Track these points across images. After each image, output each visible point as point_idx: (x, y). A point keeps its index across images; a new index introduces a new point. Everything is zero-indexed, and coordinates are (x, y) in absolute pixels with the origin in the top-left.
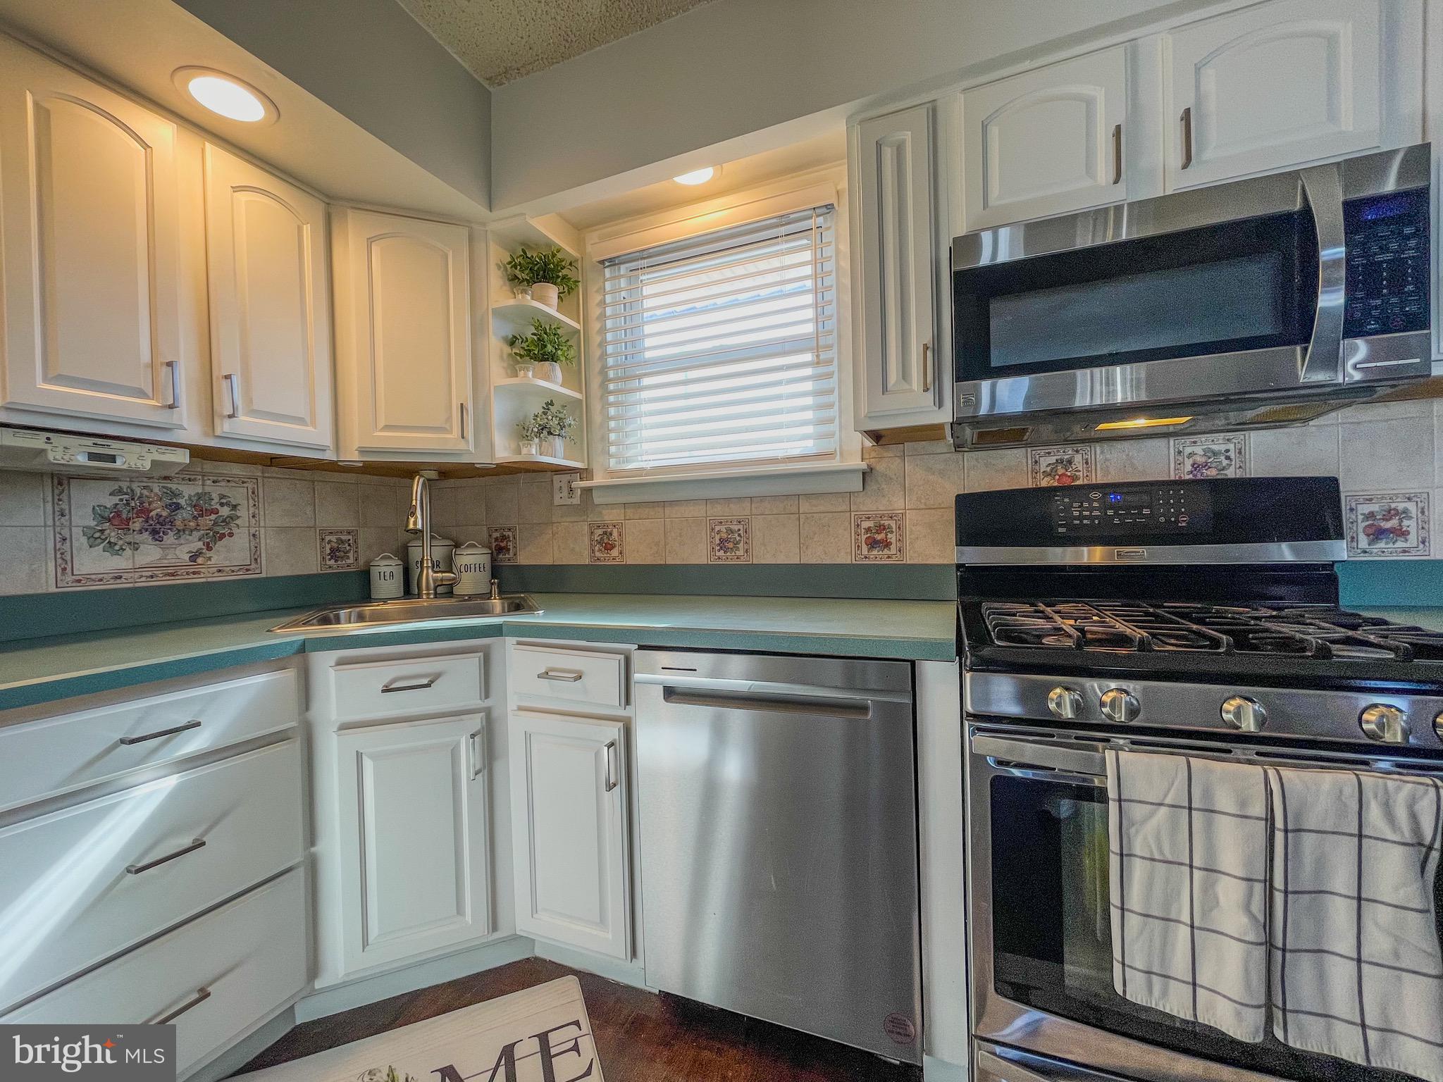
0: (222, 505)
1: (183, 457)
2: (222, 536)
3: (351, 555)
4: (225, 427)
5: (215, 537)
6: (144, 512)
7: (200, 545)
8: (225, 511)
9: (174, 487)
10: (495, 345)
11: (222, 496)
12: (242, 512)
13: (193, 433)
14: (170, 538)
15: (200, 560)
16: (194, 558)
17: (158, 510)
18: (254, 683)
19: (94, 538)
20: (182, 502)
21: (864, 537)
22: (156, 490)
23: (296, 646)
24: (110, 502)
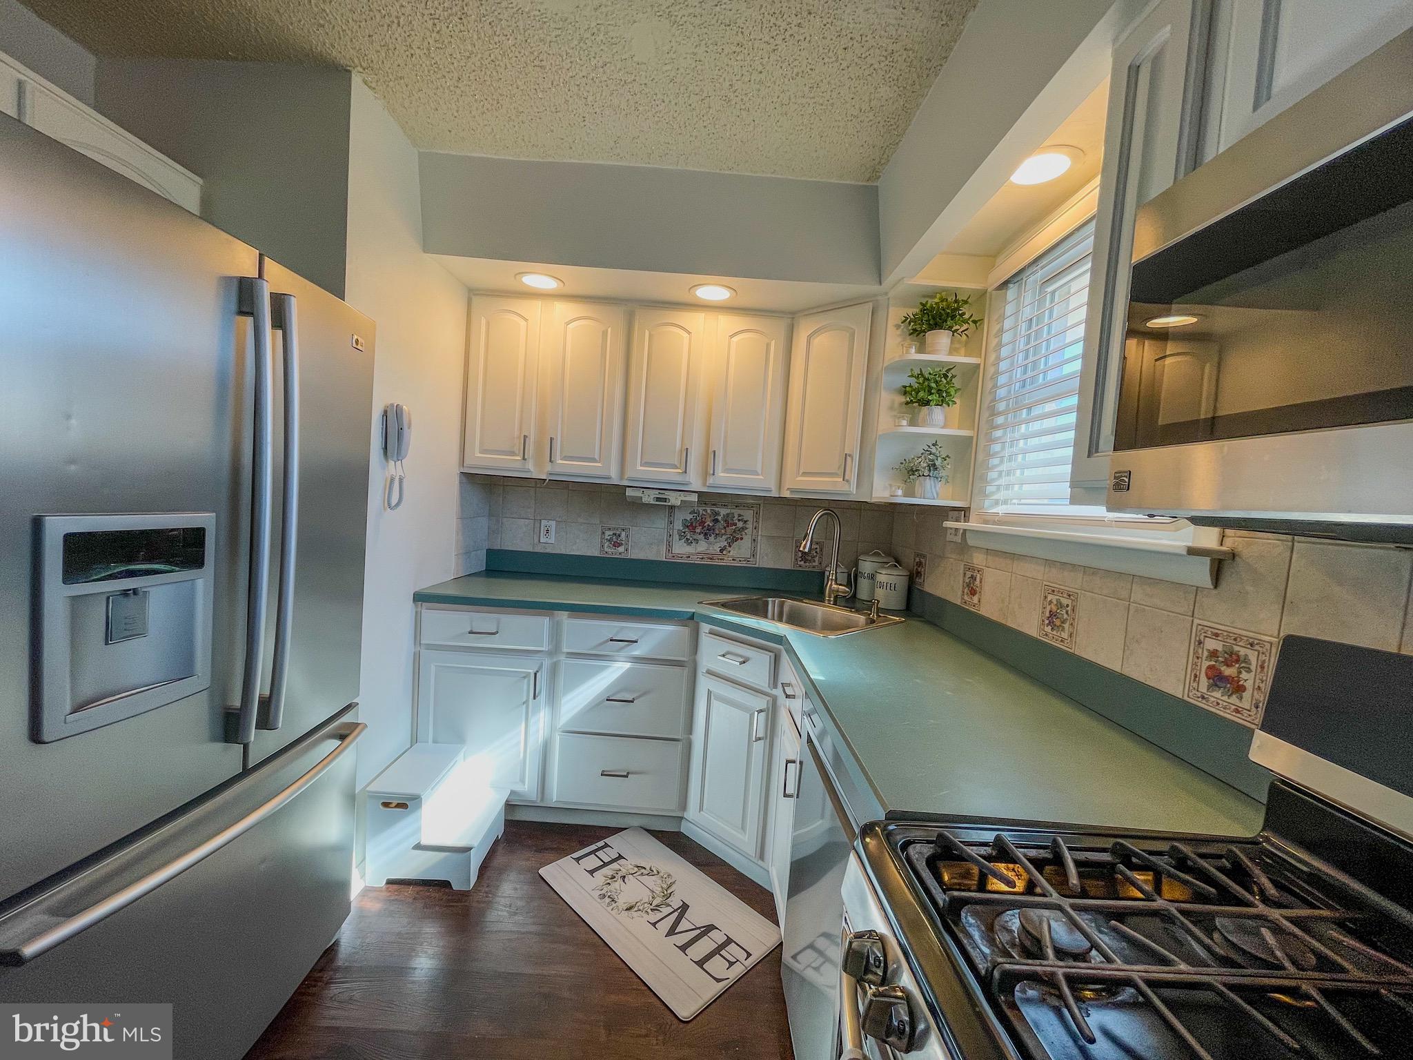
0: (739, 520)
1: (694, 498)
2: (737, 539)
3: (817, 559)
4: (710, 481)
5: (734, 539)
6: (702, 523)
7: (725, 543)
8: (740, 524)
9: (717, 509)
10: (887, 399)
11: (740, 515)
12: (750, 525)
13: (697, 485)
14: (712, 539)
15: (724, 552)
16: (721, 551)
17: (709, 523)
18: (665, 630)
19: (682, 535)
20: (720, 518)
21: (1206, 664)
22: (709, 512)
23: (689, 615)
24: (689, 517)
